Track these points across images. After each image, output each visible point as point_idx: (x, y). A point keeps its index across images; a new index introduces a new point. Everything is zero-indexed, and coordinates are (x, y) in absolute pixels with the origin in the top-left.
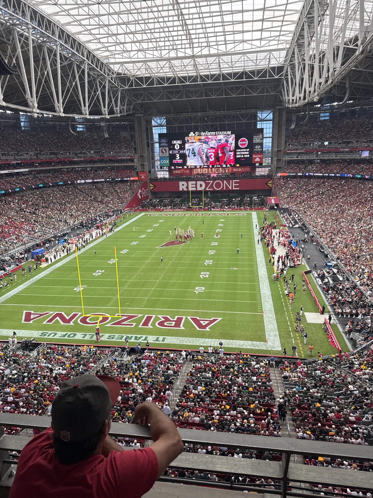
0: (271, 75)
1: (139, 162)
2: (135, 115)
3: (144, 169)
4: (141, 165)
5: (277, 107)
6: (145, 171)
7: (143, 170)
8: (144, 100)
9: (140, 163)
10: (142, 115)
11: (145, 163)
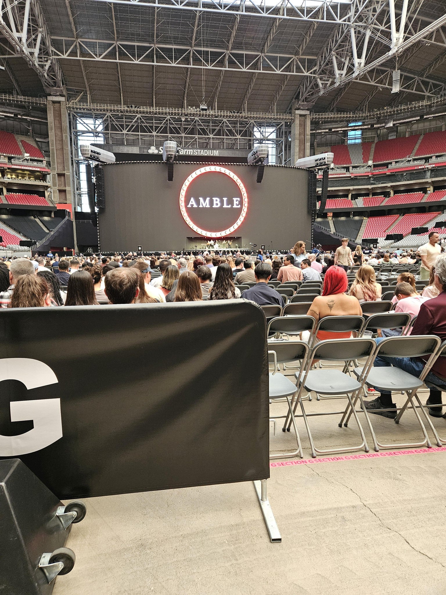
0: (330, 16)
1: (54, 185)
2: (50, 98)
3: (66, 200)
4: (60, 191)
5: (298, 112)
6: (68, 202)
7: (62, 201)
8: (73, 53)
9: (57, 188)
10: (62, 99)
11: (67, 188)
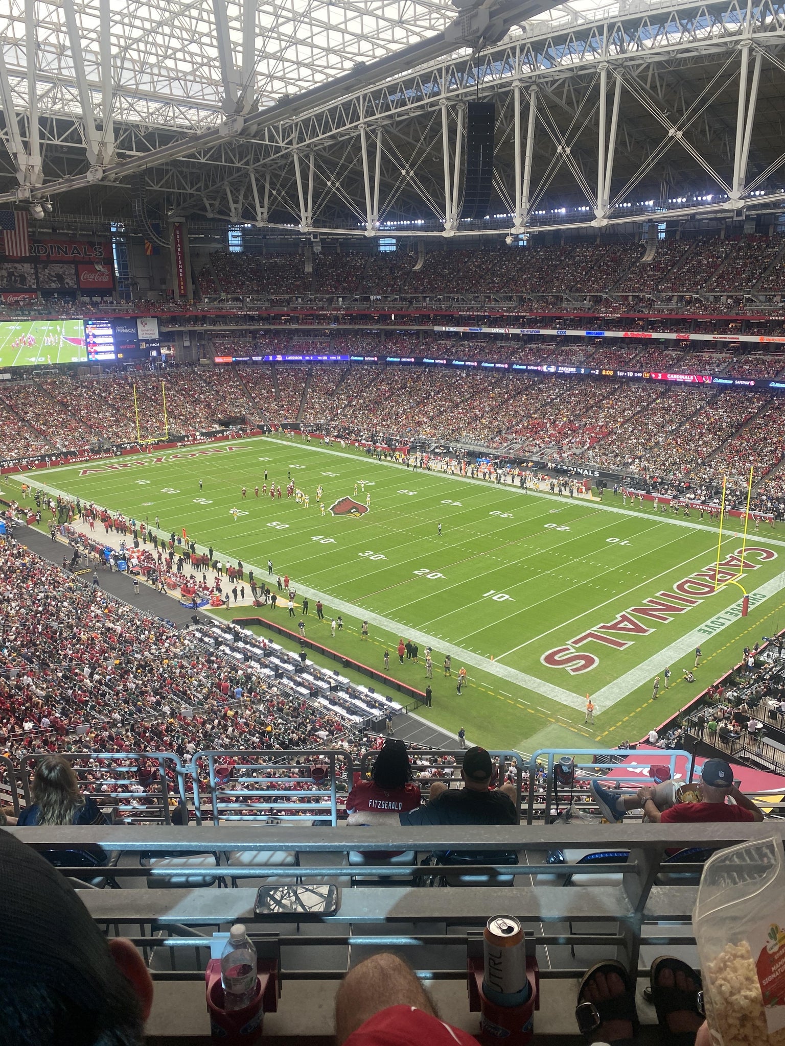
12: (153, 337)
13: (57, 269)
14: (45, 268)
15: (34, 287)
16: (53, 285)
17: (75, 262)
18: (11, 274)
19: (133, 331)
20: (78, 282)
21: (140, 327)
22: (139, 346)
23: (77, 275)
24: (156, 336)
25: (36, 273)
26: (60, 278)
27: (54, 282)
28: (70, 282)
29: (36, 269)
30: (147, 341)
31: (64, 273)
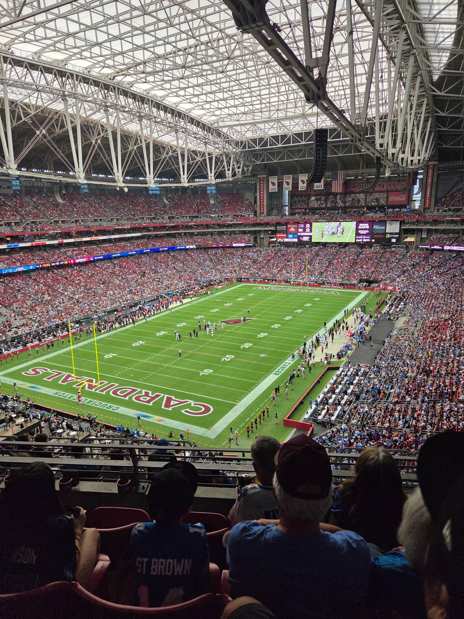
12: (396, 232)
13: (377, 195)
14: (370, 195)
15: (363, 205)
16: (373, 204)
17: (387, 191)
18: (353, 199)
19: (384, 228)
20: (387, 202)
21: (388, 226)
22: (385, 236)
23: (387, 198)
24: (398, 231)
25: (366, 199)
26: (377, 200)
27: (374, 202)
28: (383, 202)
29: (366, 196)
30: (391, 234)
31: (380, 197)
